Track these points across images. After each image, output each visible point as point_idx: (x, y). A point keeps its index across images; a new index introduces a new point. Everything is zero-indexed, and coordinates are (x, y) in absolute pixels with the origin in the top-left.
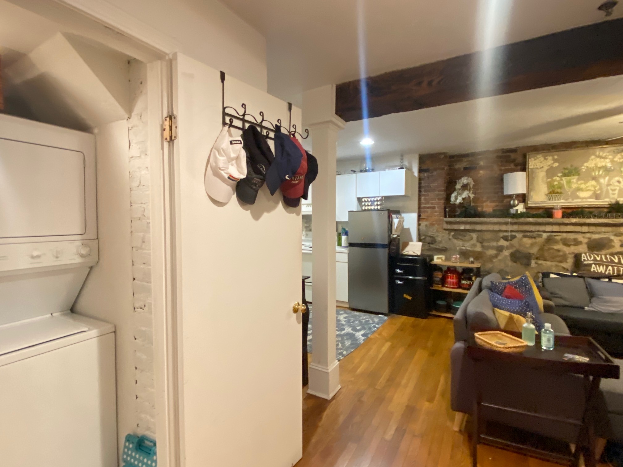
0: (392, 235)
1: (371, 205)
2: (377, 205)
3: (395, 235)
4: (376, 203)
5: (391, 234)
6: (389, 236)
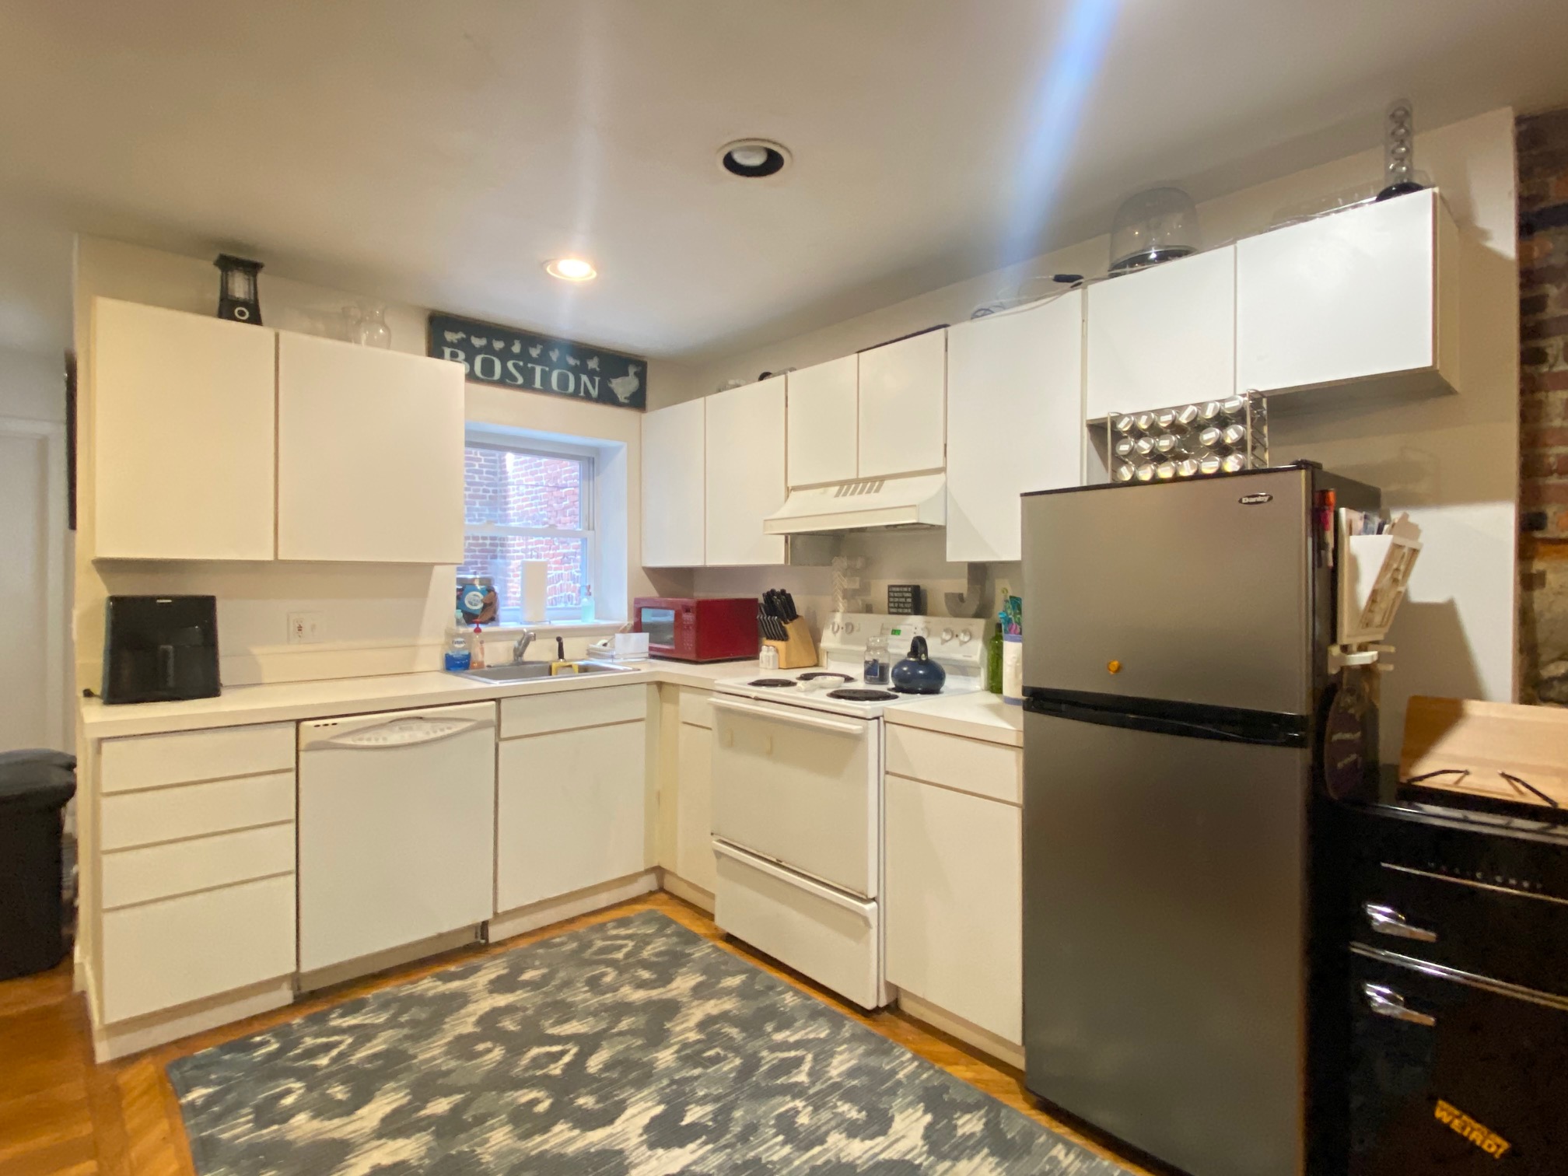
0: (1335, 651)
1: (1176, 456)
2: (1222, 449)
3: (1362, 648)
4: (1210, 436)
5: (1334, 640)
6: (1318, 656)
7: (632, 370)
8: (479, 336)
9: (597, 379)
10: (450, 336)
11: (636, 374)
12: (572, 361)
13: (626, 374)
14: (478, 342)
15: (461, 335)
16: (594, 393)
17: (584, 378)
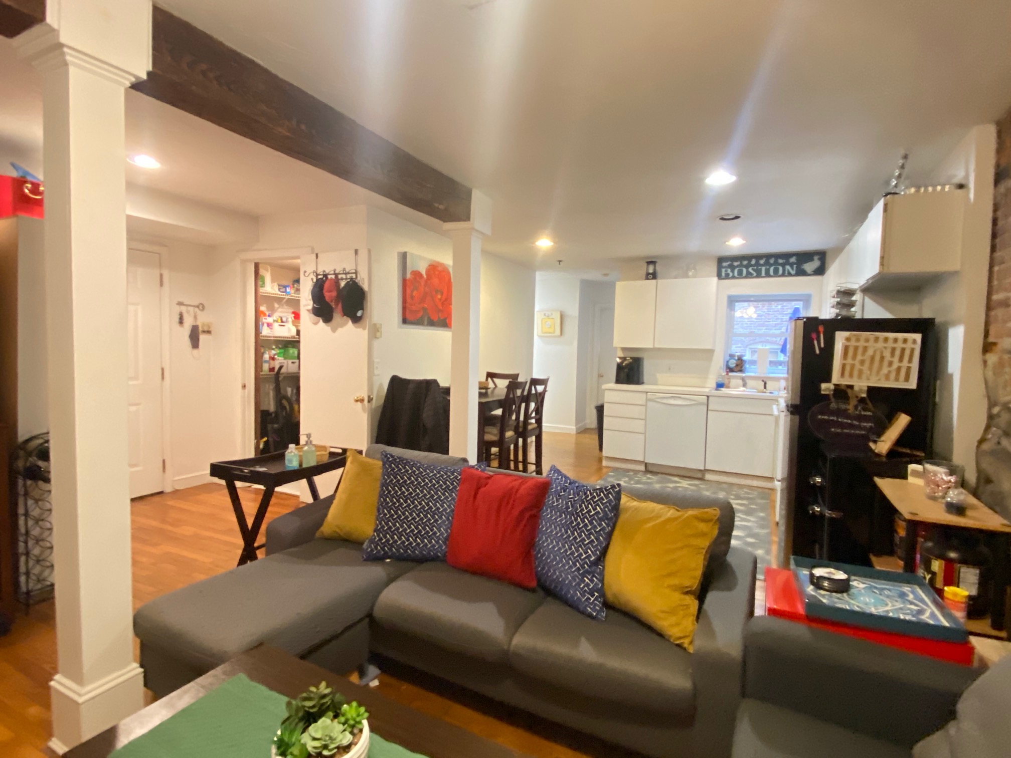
7: (816, 258)
8: (736, 261)
9: (795, 266)
10: (725, 264)
11: (819, 259)
12: (781, 261)
13: (812, 260)
14: (736, 264)
15: (729, 263)
16: (793, 272)
17: (788, 267)
